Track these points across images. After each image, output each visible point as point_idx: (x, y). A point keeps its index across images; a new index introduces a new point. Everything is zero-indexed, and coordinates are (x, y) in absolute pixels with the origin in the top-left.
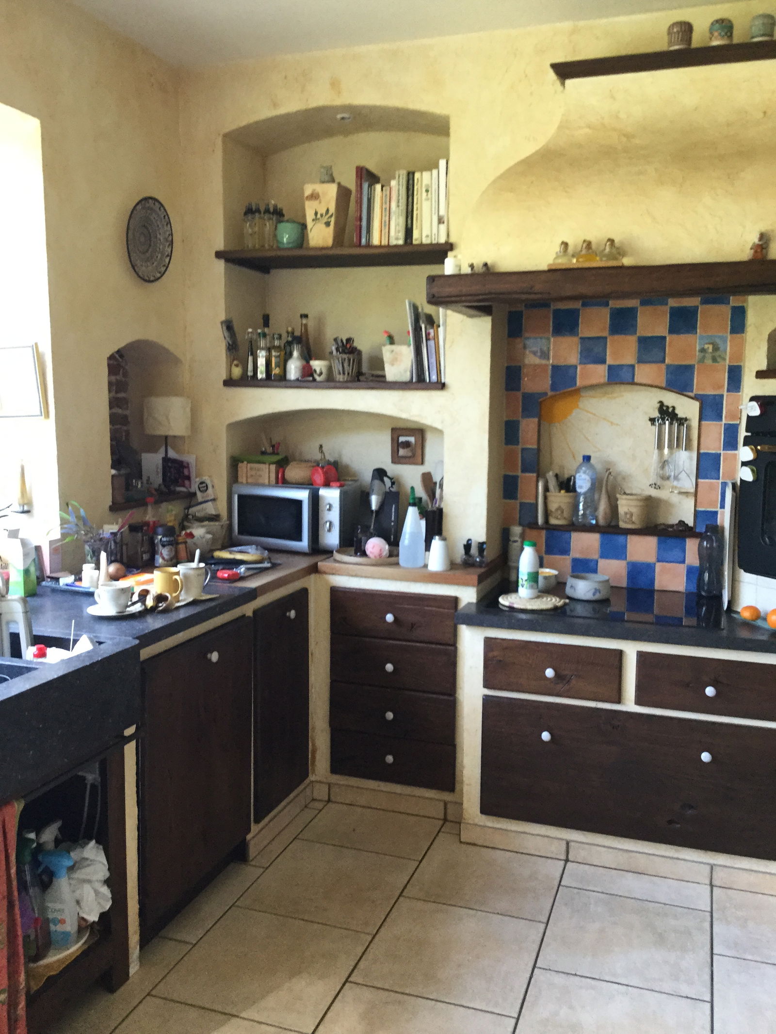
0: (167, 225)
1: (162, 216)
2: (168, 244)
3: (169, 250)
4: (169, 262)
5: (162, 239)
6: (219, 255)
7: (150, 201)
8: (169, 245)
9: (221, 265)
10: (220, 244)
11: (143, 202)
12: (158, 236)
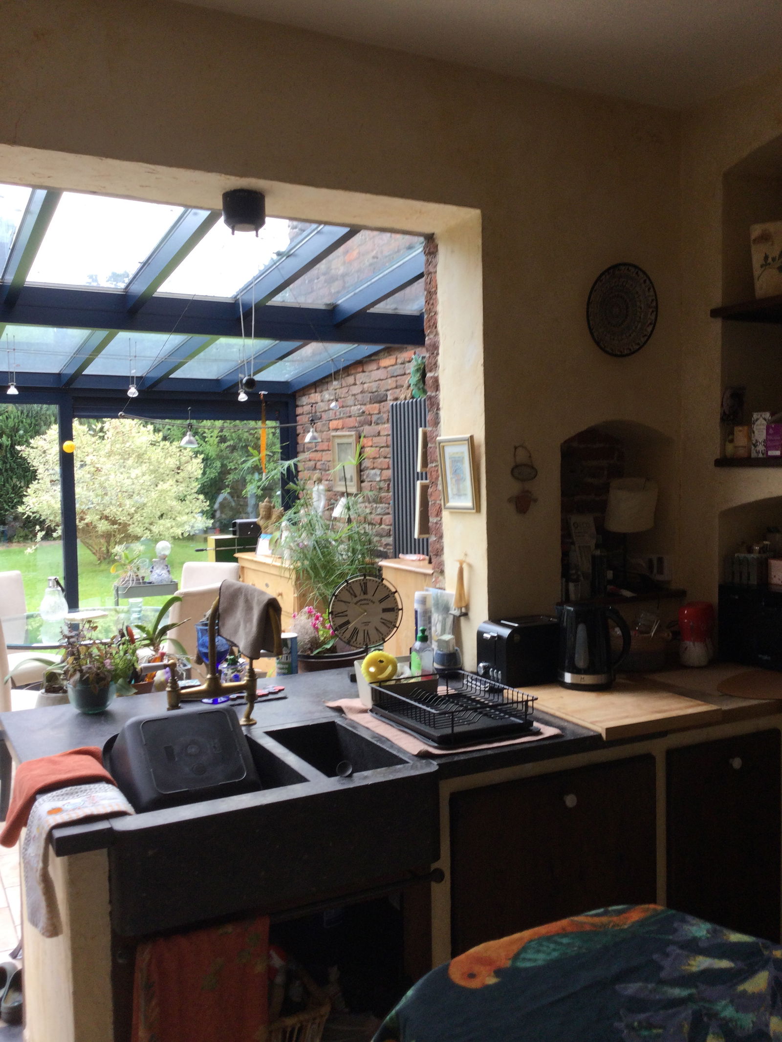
0: (649, 289)
1: (642, 281)
2: (651, 310)
3: (653, 318)
4: (652, 331)
5: (642, 306)
6: (715, 313)
7: (623, 268)
8: (653, 311)
9: (717, 325)
10: (717, 299)
11: (611, 271)
12: (638, 304)
